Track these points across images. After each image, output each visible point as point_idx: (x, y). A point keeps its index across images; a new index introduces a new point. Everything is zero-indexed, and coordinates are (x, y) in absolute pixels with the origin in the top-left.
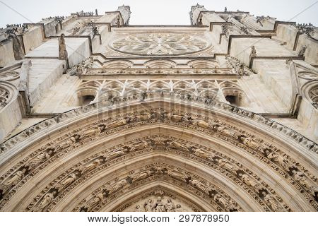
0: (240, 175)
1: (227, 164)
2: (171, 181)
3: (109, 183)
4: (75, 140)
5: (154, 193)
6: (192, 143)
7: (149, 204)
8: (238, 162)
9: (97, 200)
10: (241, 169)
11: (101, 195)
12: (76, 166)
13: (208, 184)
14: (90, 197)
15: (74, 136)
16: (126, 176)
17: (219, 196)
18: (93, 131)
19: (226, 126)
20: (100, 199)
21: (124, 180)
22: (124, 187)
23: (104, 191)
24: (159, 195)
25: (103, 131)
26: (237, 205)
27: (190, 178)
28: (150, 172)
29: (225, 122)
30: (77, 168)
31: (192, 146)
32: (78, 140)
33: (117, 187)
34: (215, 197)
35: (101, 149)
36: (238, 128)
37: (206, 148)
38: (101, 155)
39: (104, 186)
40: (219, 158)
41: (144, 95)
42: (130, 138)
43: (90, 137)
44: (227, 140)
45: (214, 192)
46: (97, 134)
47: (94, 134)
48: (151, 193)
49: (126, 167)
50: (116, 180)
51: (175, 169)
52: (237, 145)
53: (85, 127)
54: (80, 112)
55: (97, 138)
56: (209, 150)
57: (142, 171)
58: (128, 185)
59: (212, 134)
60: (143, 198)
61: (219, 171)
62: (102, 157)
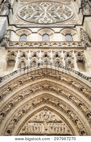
0: (80, 105)
1: (75, 100)
2: (51, 104)
3: (24, 107)
4: (9, 90)
5: (44, 109)
6: (60, 88)
7: (42, 114)
8: (80, 99)
9: (20, 115)
10: (81, 103)
11: (21, 112)
12: (10, 101)
13: (67, 107)
14: (17, 114)
15: (9, 88)
16: (32, 103)
17: (71, 113)
18: (16, 85)
19: (76, 82)
20: (21, 115)
21: (31, 105)
22: (31, 108)
23: (23, 110)
24: (46, 110)
25: (21, 84)
26: (78, 118)
27: (59, 104)
28: (42, 100)
29: (75, 80)
30: (11, 103)
31: (60, 89)
32: (10, 90)
33: (28, 108)
34: (69, 113)
35: (20, 92)
36: (81, 84)
37: (66, 91)
38: (21, 95)
39: (22, 108)
40: (72, 97)
41: (39, 64)
42: (33, 86)
43: (15, 88)
44: (76, 89)
45: (69, 111)
46: (18, 86)
47: (17, 86)
48: (42, 109)
49: (31, 99)
50: (28, 105)
51: (53, 99)
52: (80, 92)
53: (13, 83)
54: (10, 76)
55: (18, 87)
56: (68, 92)
57: (38, 100)
58: (33, 107)
59: (69, 85)
60: (39, 111)
61: (72, 102)
62: (21, 96)
